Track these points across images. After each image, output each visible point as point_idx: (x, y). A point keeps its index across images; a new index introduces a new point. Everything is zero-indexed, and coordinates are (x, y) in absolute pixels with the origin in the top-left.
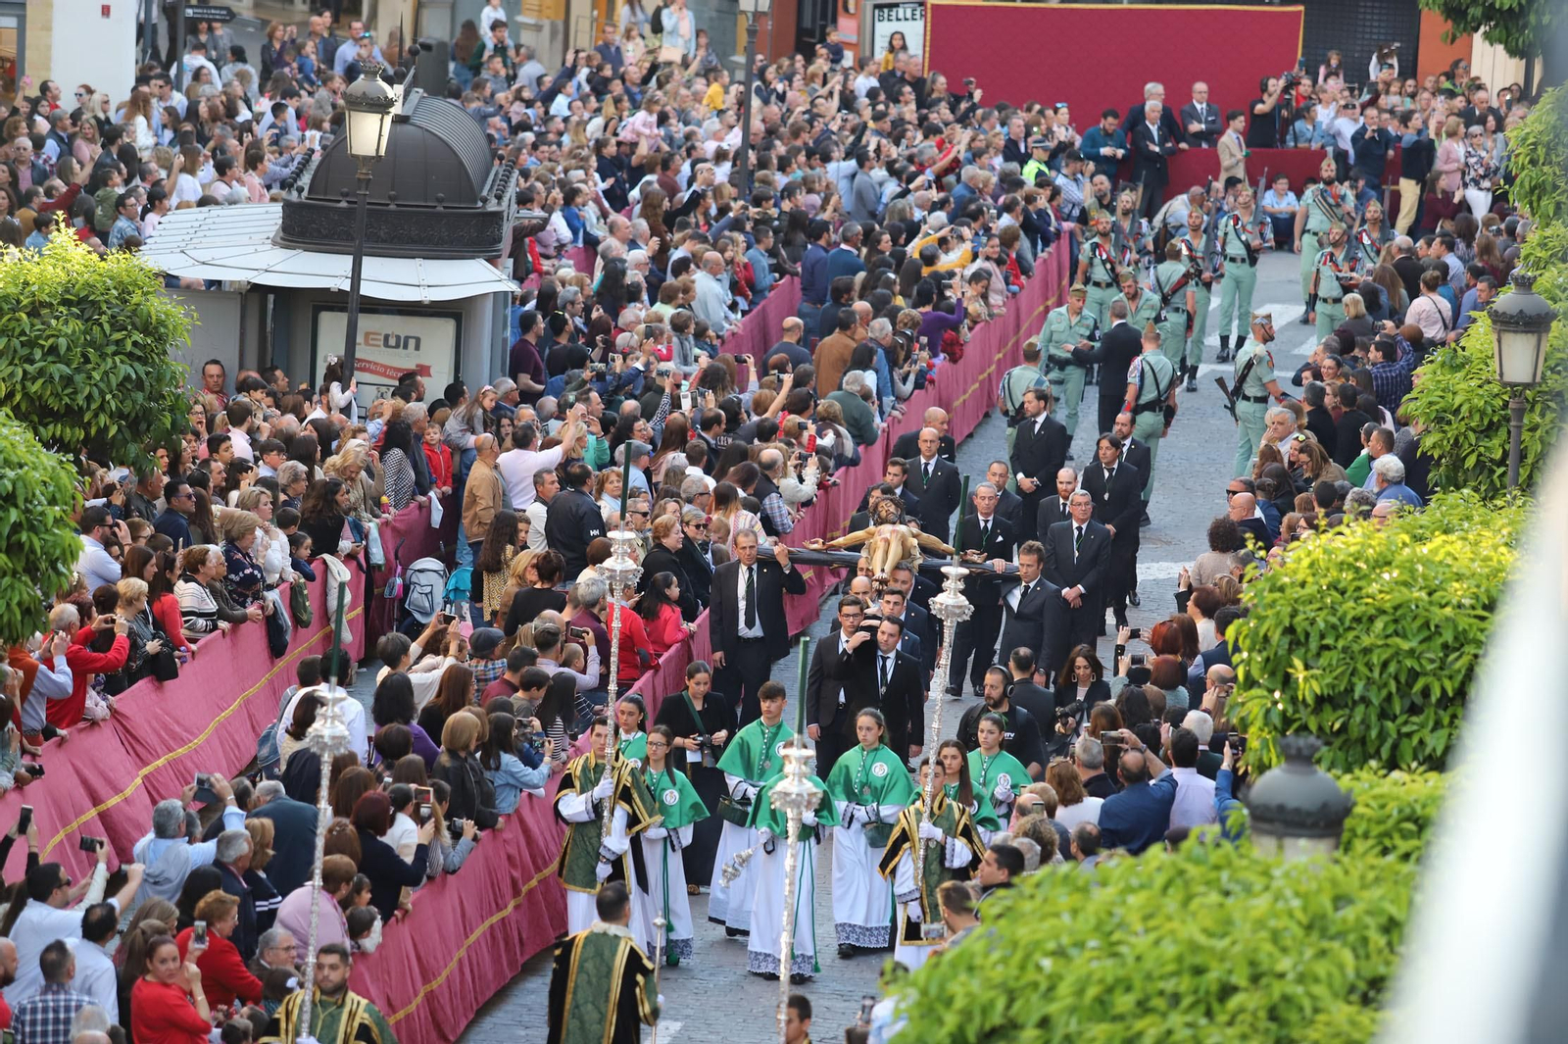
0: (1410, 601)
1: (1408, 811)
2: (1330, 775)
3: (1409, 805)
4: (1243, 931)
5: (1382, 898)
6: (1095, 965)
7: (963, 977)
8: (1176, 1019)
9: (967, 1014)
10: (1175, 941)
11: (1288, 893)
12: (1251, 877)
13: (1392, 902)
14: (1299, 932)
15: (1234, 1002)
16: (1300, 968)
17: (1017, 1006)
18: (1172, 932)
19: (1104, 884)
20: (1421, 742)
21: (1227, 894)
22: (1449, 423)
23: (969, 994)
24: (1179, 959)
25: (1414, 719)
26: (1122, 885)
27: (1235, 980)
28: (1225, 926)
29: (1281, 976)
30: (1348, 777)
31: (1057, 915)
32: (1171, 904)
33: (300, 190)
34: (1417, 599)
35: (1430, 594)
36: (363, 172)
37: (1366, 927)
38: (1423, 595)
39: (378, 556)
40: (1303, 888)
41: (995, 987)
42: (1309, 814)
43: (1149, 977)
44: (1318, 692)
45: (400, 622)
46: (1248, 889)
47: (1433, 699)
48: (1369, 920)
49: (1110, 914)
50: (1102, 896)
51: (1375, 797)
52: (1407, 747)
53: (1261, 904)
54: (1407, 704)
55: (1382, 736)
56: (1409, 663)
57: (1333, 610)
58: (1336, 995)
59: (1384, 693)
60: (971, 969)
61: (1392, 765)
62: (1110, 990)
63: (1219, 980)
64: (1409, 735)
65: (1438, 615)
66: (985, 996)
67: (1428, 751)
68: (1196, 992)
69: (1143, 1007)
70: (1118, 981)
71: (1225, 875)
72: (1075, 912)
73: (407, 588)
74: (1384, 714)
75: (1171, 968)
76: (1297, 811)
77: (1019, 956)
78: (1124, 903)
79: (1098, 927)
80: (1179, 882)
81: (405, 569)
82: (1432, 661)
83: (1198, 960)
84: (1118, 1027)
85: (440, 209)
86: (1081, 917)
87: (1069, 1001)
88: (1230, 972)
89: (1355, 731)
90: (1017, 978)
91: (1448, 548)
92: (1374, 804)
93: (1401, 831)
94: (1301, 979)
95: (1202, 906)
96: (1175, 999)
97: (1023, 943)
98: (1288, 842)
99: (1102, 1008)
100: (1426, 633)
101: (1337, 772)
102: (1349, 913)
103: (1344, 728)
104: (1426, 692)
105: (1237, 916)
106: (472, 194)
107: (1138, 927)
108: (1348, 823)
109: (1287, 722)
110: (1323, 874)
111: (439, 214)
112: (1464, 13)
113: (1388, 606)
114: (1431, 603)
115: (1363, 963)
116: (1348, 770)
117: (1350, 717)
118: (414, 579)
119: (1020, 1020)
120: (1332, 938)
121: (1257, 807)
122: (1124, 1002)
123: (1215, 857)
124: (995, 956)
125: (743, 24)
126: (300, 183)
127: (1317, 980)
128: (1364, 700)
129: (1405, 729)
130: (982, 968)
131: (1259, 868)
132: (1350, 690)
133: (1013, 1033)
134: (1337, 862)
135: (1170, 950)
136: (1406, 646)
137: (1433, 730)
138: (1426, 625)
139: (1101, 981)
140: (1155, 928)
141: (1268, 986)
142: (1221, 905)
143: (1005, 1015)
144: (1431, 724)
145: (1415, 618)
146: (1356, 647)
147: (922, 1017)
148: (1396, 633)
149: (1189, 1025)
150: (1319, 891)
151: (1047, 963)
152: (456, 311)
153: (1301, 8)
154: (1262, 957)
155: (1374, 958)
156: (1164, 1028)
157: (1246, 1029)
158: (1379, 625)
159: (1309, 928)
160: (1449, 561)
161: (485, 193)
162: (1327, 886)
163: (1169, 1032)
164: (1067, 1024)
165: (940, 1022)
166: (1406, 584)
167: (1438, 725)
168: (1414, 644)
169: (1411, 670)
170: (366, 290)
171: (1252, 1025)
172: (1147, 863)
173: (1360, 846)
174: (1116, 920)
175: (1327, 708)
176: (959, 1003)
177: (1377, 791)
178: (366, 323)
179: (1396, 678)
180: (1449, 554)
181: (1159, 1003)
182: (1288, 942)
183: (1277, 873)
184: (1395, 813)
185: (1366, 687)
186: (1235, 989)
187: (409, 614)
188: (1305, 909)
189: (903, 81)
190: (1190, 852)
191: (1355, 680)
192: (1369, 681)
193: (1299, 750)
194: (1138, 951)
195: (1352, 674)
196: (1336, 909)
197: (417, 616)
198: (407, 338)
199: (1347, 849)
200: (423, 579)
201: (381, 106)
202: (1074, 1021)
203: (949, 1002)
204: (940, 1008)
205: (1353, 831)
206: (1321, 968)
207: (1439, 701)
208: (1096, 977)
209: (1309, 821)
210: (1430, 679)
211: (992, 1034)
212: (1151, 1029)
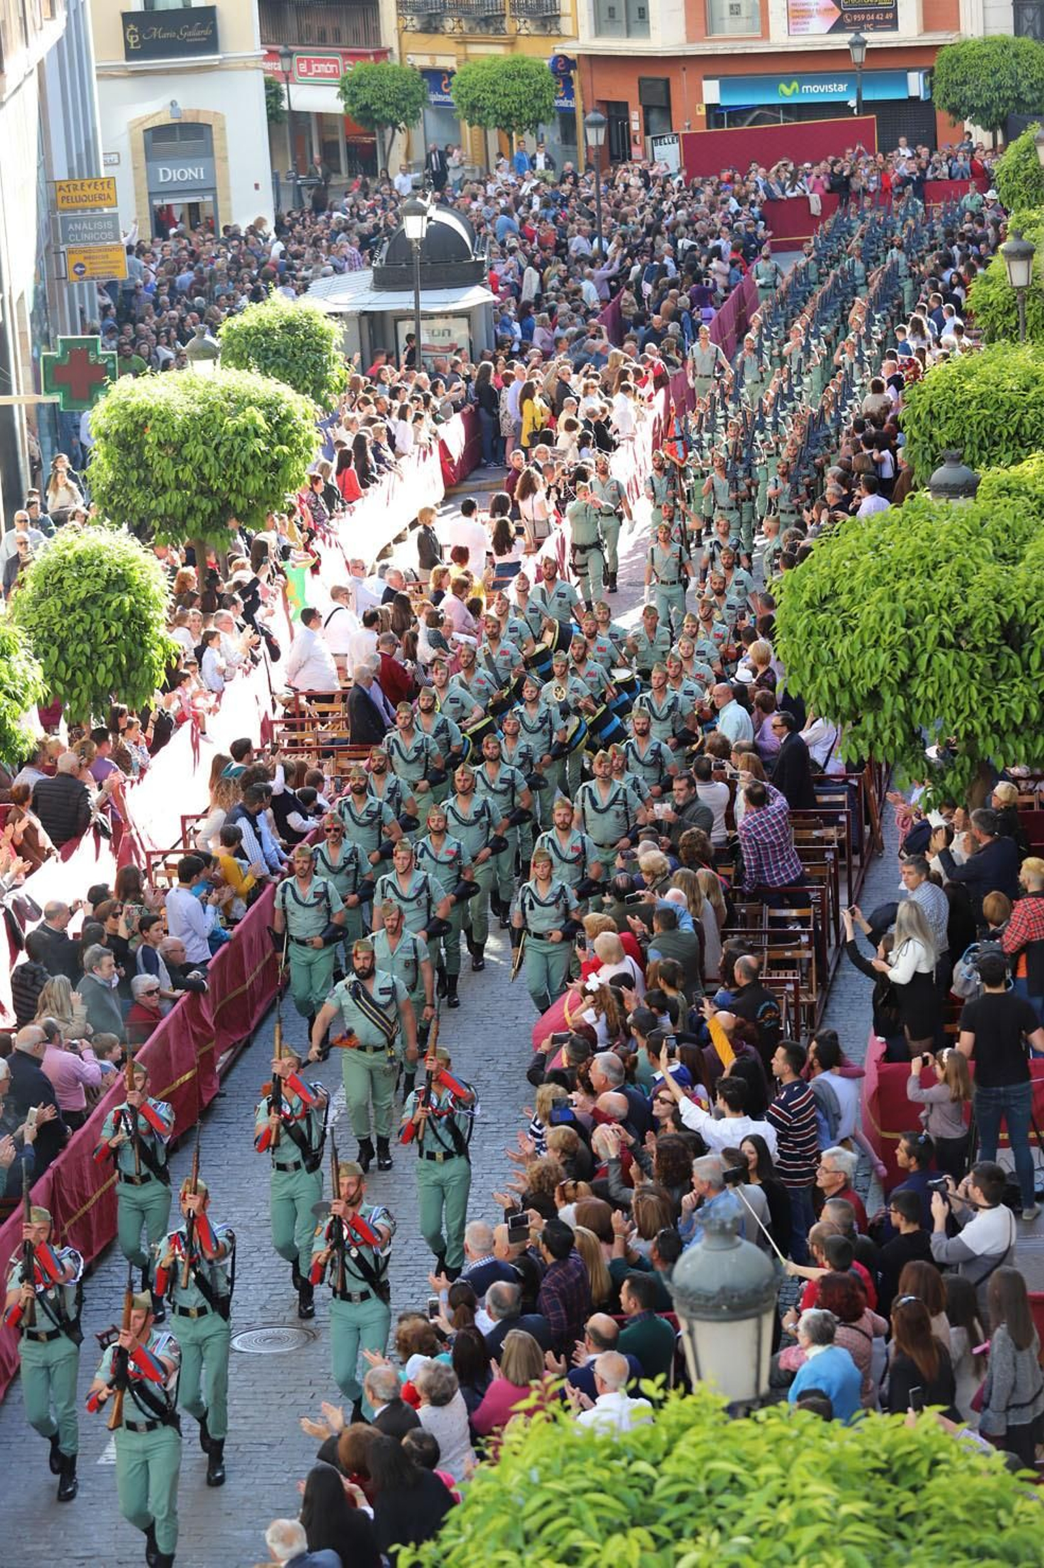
0: (987, 391)
3: (1002, 482)
4: (941, 537)
5: (1002, 517)
6: (872, 561)
7: (809, 576)
8: (914, 581)
9: (813, 593)
10: (911, 545)
14: (967, 535)
16: (970, 552)
17: (837, 585)
18: (908, 542)
21: (930, 521)
23: (812, 583)
24: (913, 553)
26: (880, 523)
27: (940, 560)
28: (930, 537)
31: (849, 542)
32: (905, 530)
34: (991, 390)
35: (996, 387)
37: (998, 531)
38: (993, 387)
41: (825, 578)
42: (959, 487)
47: (1004, 437)
51: (987, 480)
54: (992, 441)
55: (982, 456)
56: (991, 420)
57: (951, 399)
58: (987, 561)
59: (980, 436)
61: (990, 465)
62: (882, 572)
63: (933, 560)
65: (1001, 396)
66: (821, 583)
68: (923, 567)
69: (898, 577)
70: (884, 567)
75: (910, 557)
76: (955, 485)
77: (835, 561)
79: (871, 545)
83: (922, 553)
84: (888, 588)
87: (862, 579)
88: (938, 557)
90: (835, 572)
96: (913, 571)
99: (878, 581)
102: (990, 525)
108: (979, 489)
113: (978, 395)
119: (839, 591)
121: (935, 486)
122: (889, 577)
129: (992, 452)
132: (963, 437)
133: (837, 597)
136: (988, 412)
137: (1006, 452)
138: (997, 401)
143: (831, 590)
156: (910, 585)
158: (974, 404)
163: (913, 587)
164: (863, 590)
166: (984, 383)
167: (1007, 450)
168: (991, 411)
169: (992, 423)
171: (951, 579)
179: (985, 428)
181: (906, 574)
185: (972, 435)
186: (941, 564)
188: (969, 526)
191: (965, 431)
192: (973, 431)
193: (952, 456)
194: (892, 553)
196: (984, 524)
199: (979, 498)
202: (866, 588)
209: (961, 489)
211: (824, 600)
212: (902, 587)
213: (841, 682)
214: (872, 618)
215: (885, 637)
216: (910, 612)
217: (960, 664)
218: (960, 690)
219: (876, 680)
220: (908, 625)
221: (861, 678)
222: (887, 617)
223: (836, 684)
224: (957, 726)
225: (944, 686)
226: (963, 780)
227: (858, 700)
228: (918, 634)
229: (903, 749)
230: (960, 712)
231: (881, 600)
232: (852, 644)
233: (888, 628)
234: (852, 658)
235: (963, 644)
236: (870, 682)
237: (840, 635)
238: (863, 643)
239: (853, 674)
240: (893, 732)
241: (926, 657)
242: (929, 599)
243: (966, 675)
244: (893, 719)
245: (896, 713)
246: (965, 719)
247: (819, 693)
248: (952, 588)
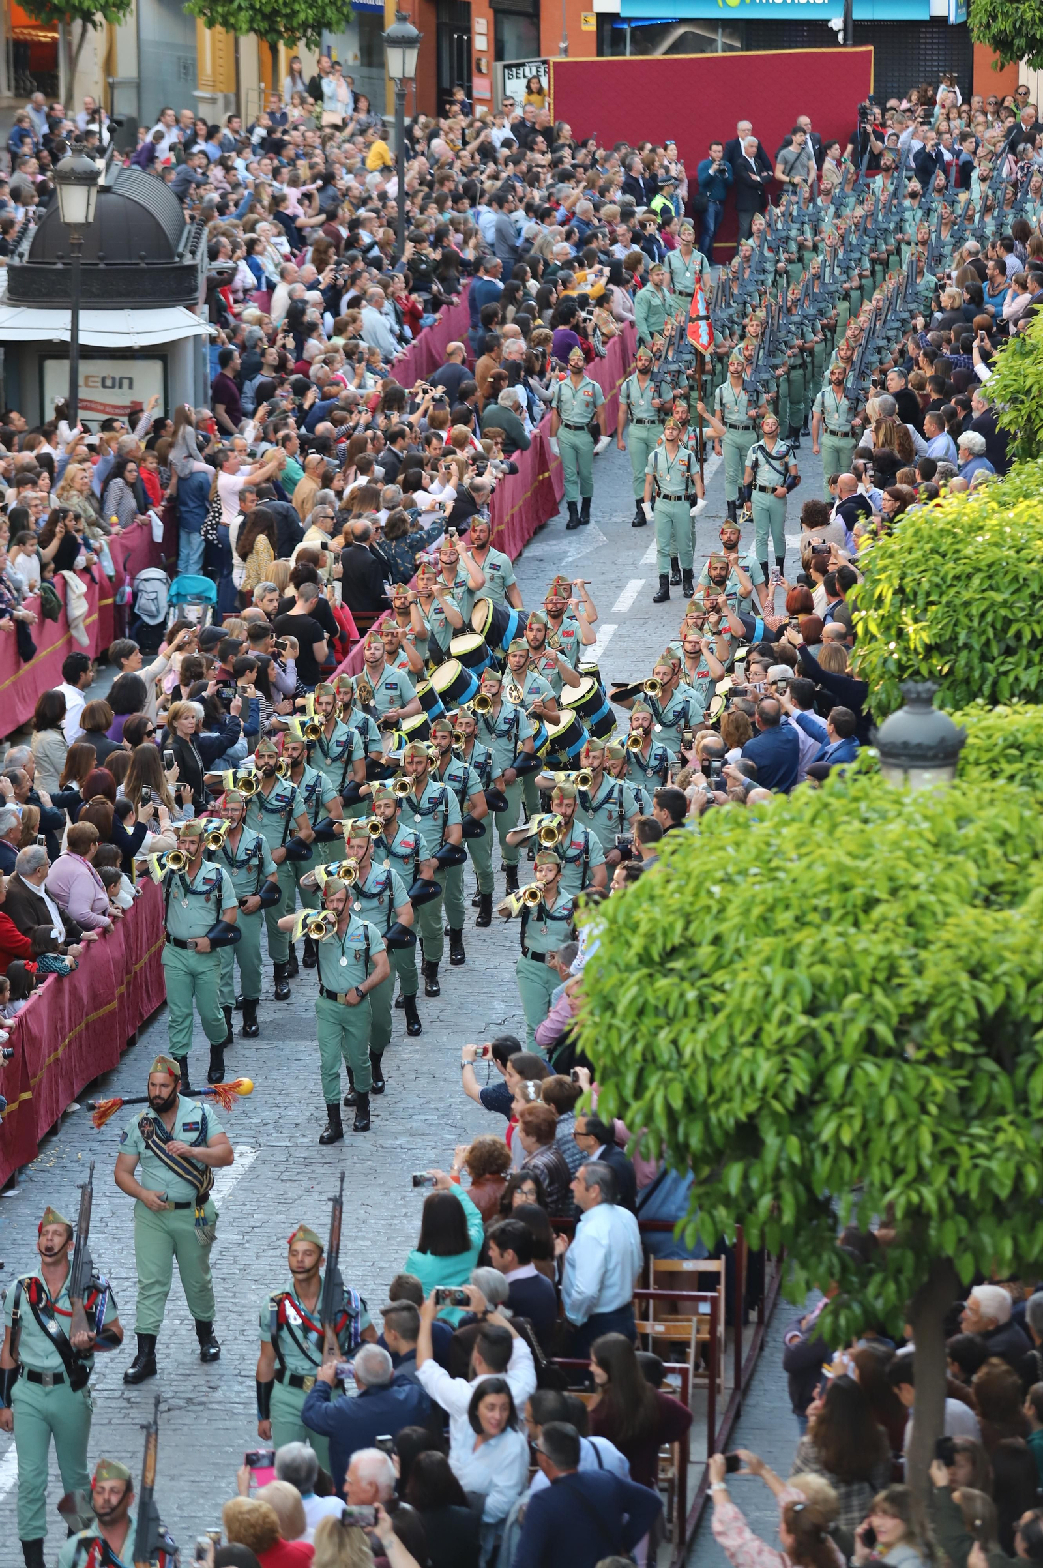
0: (1000, 559)
1: (1011, 739)
2: (943, 712)
3: (1012, 734)
4: (882, 852)
5: (997, 816)
6: (757, 887)
7: (646, 905)
8: (829, 930)
9: (651, 937)
10: (825, 865)
11: (918, 817)
12: (885, 805)
13: (1006, 818)
14: (929, 849)
15: (877, 913)
16: (932, 880)
17: (693, 927)
18: (822, 857)
19: (762, 820)
20: (1017, 679)
21: (866, 821)
22: (1022, 402)
23: (651, 920)
24: (829, 879)
25: (1010, 659)
26: (776, 819)
27: (877, 893)
28: (866, 849)
29: (915, 888)
30: (959, 713)
31: (722, 848)
32: (819, 832)
33: (21, 255)
34: (1008, 557)
35: (1018, 552)
36: (75, 237)
37: (985, 842)
38: (1012, 553)
39: (109, 568)
40: (929, 813)
41: (673, 912)
42: (930, 748)
43: (804, 896)
44: (927, 641)
45: (131, 624)
46: (884, 816)
47: (1025, 641)
48: (988, 836)
49: (768, 844)
50: (760, 830)
51: (983, 729)
52: (1005, 684)
53: (895, 828)
54: (1003, 647)
55: (984, 676)
56: (1003, 612)
57: (936, 572)
58: (962, 900)
59: (983, 639)
60: (652, 898)
61: (994, 701)
62: (771, 909)
63: (864, 894)
64: (1006, 673)
65: (1025, 569)
66: (665, 921)
67: (1023, 686)
68: (844, 906)
69: (800, 921)
70: (777, 900)
71: (863, 806)
72: (737, 844)
73: (135, 595)
74: (985, 657)
75: (823, 886)
76: (919, 746)
77: (692, 884)
78: (779, 833)
79: (757, 858)
80: (825, 813)
81: (133, 578)
82: (1022, 609)
83: (845, 879)
84: (780, 939)
85: (143, 265)
86: (743, 848)
87: (737, 920)
88: (872, 887)
89: (960, 673)
90: (692, 904)
91: (1031, 511)
92: (982, 735)
93: (1006, 756)
94: (933, 889)
95: (845, 832)
96: (827, 913)
97: (695, 873)
98: (914, 773)
99: (765, 924)
100: (1015, 586)
101: (949, 709)
102: (970, 831)
103: (951, 672)
104: (1018, 636)
105: (876, 839)
106: (169, 250)
107: (793, 854)
108: (963, 753)
109: (902, 668)
110: (947, 799)
111: (143, 270)
112: (1011, 44)
113: (983, 565)
114: (1019, 559)
115: (985, 872)
116: (957, 707)
117: (956, 661)
118: (141, 587)
119: (696, 939)
120: (956, 853)
121: (885, 745)
123: (853, 791)
124: (672, 886)
125: (392, 89)
126: (20, 250)
127: (946, 889)
128: (967, 646)
129: (1003, 669)
130: (662, 896)
131: (893, 797)
132: (954, 638)
133: (690, 950)
134: (954, 787)
135: (821, 872)
136: (999, 598)
137: (1026, 669)
138: (1016, 578)
139: (764, 902)
140: (807, 854)
141: (906, 897)
142: (862, 831)
143: (682, 936)
144: (1024, 663)
145: (1006, 573)
146: (957, 602)
147: (612, 942)
148: (991, 588)
149: (840, 934)
150: (944, 813)
151: (716, 889)
152: (162, 353)
153: (871, 48)
154: (899, 873)
155: (994, 867)
156: (818, 938)
157: (889, 934)
158: (976, 581)
159: (936, 845)
160: (1032, 522)
161: (180, 249)
162: (950, 808)
163: (824, 941)
164: (737, 940)
165: (628, 944)
166: (996, 544)
167: (1030, 664)
168: (1006, 595)
169: (1005, 618)
170: (84, 339)
171: (894, 931)
172: (797, 799)
173: (974, 772)
174: (774, 849)
175: (936, 654)
176: (644, 928)
177: (984, 724)
178: (86, 368)
179: (993, 626)
180: (1032, 517)
181: (814, 917)
182: (921, 859)
183: (907, 800)
184: (1000, 742)
185: (969, 635)
186: (878, 901)
187: (139, 617)
188: (933, 831)
189: (534, 130)
190: (832, 787)
191: (958, 629)
192: (971, 630)
193: (919, 694)
194: (793, 876)
195: (955, 625)
196: (959, 827)
197: (146, 619)
198: (121, 379)
199: (961, 774)
200: (148, 586)
201: (88, 178)
202: (742, 937)
203: (635, 928)
204: (627, 934)
205: (965, 758)
206: (949, 879)
207: (1030, 642)
208: (758, 900)
209: (930, 754)
210: (1021, 624)
211: (672, 953)
212: (807, 939)
213: (688, 1100)
214: (751, 992)
215: (772, 1032)
216: (818, 986)
217: (904, 1087)
218: (899, 1135)
219: (752, 1106)
220: (812, 1010)
221: (726, 1098)
222: (777, 991)
223: (677, 1104)
224: (891, 1195)
225: (872, 1124)
226: (899, 1291)
227: (718, 1135)
228: (830, 1028)
229: (798, 1227)
230: (898, 1172)
231: (768, 961)
232: (712, 1037)
233: (776, 1015)
234: (710, 1062)
235: (911, 1051)
236: (740, 1109)
237: (692, 1022)
238: (732, 1040)
239: (711, 1090)
240: (778, 1197)
241: (841, 1071)
242: (853, 965)
243: (913, 1108)
244: (778, 1175)
245: (784, 1165)
246: (908, 1186)
247: (649, 1117)
248: (896, 948)
